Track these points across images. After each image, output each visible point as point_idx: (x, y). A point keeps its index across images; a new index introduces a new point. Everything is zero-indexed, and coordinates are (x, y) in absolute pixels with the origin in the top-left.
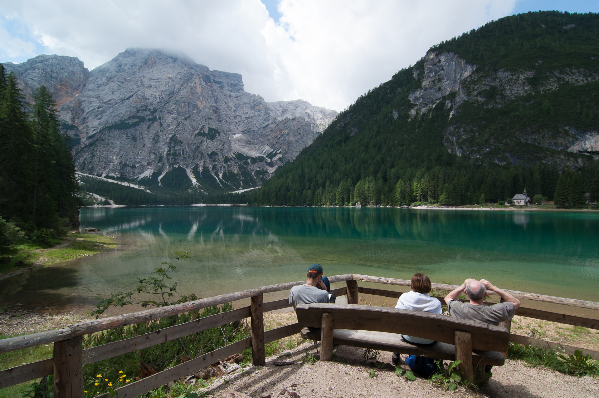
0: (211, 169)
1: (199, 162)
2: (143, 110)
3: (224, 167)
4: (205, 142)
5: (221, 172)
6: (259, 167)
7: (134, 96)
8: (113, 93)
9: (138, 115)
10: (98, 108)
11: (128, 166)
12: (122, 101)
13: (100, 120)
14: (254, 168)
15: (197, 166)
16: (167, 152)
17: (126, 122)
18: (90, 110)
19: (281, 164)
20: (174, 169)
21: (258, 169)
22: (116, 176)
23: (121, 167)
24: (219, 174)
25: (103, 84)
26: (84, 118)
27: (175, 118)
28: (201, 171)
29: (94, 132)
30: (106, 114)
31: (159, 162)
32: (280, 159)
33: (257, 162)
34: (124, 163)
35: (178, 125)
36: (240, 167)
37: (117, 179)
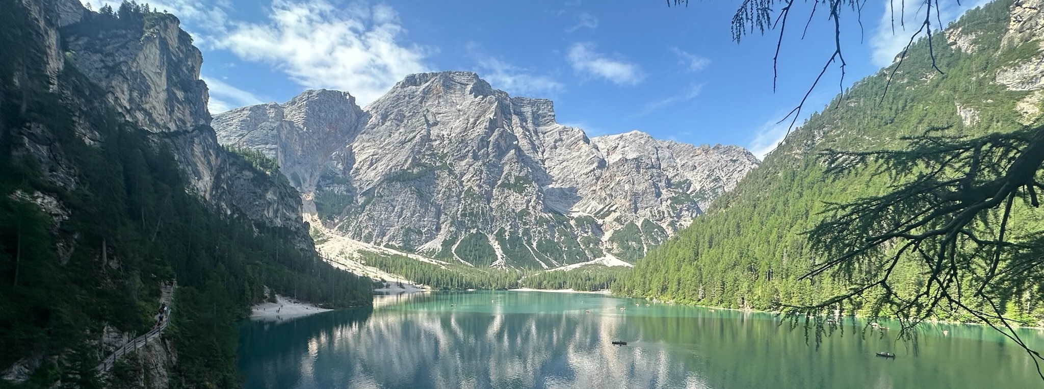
0: (521, 236)
1: (504, 226)
3: (540, 233)
4: (512, 196)
5: (534, 241)
8: (390, 136)
9: (423, 161)
10: (372, 155)
11: (413, 231)
12: (402, 144)
13: (375, 171)
15: (502, 231)
16: (462, 211)
17: (409, 171)
18: (363, 158)
19: (620, 228)
20: (472, 235)
21: (585, 235)
22: (397, 246)
23: (404, 233)
25: (378, 125)
26: (357, 169)
27: (470, 163)
28: (507, 238)
29: (369, 187)
30: (383, 163)
31: (451, 226)
32: (618, 220)
33: (584, 225)
34: (406, 227)
35: (474, 174)
36: (561, 232)
37: (401, 249)
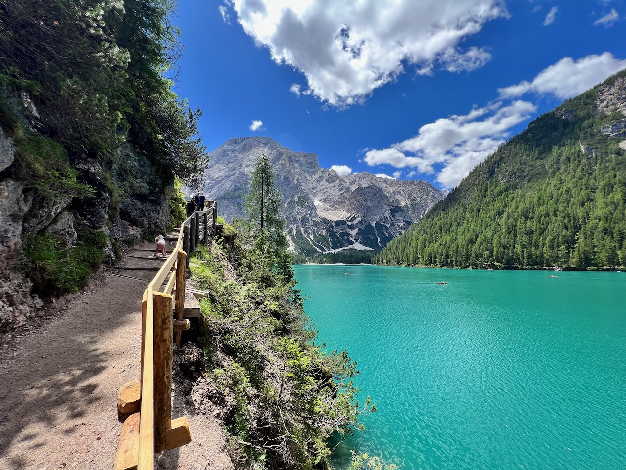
0: (303, 232)
1: (292, 226)
3: (314, 230)
4: (297, 208)
5: (311, 235)
6: (342, 230)
7: (237, 173)
14: (339, 230)
15: (291, 229)
19: (362, 227)
21: (342, 231)
24: (310, 236)
28: (295, 233)
32: (360, 222)
33: (340, 225)
36: (328, 230)
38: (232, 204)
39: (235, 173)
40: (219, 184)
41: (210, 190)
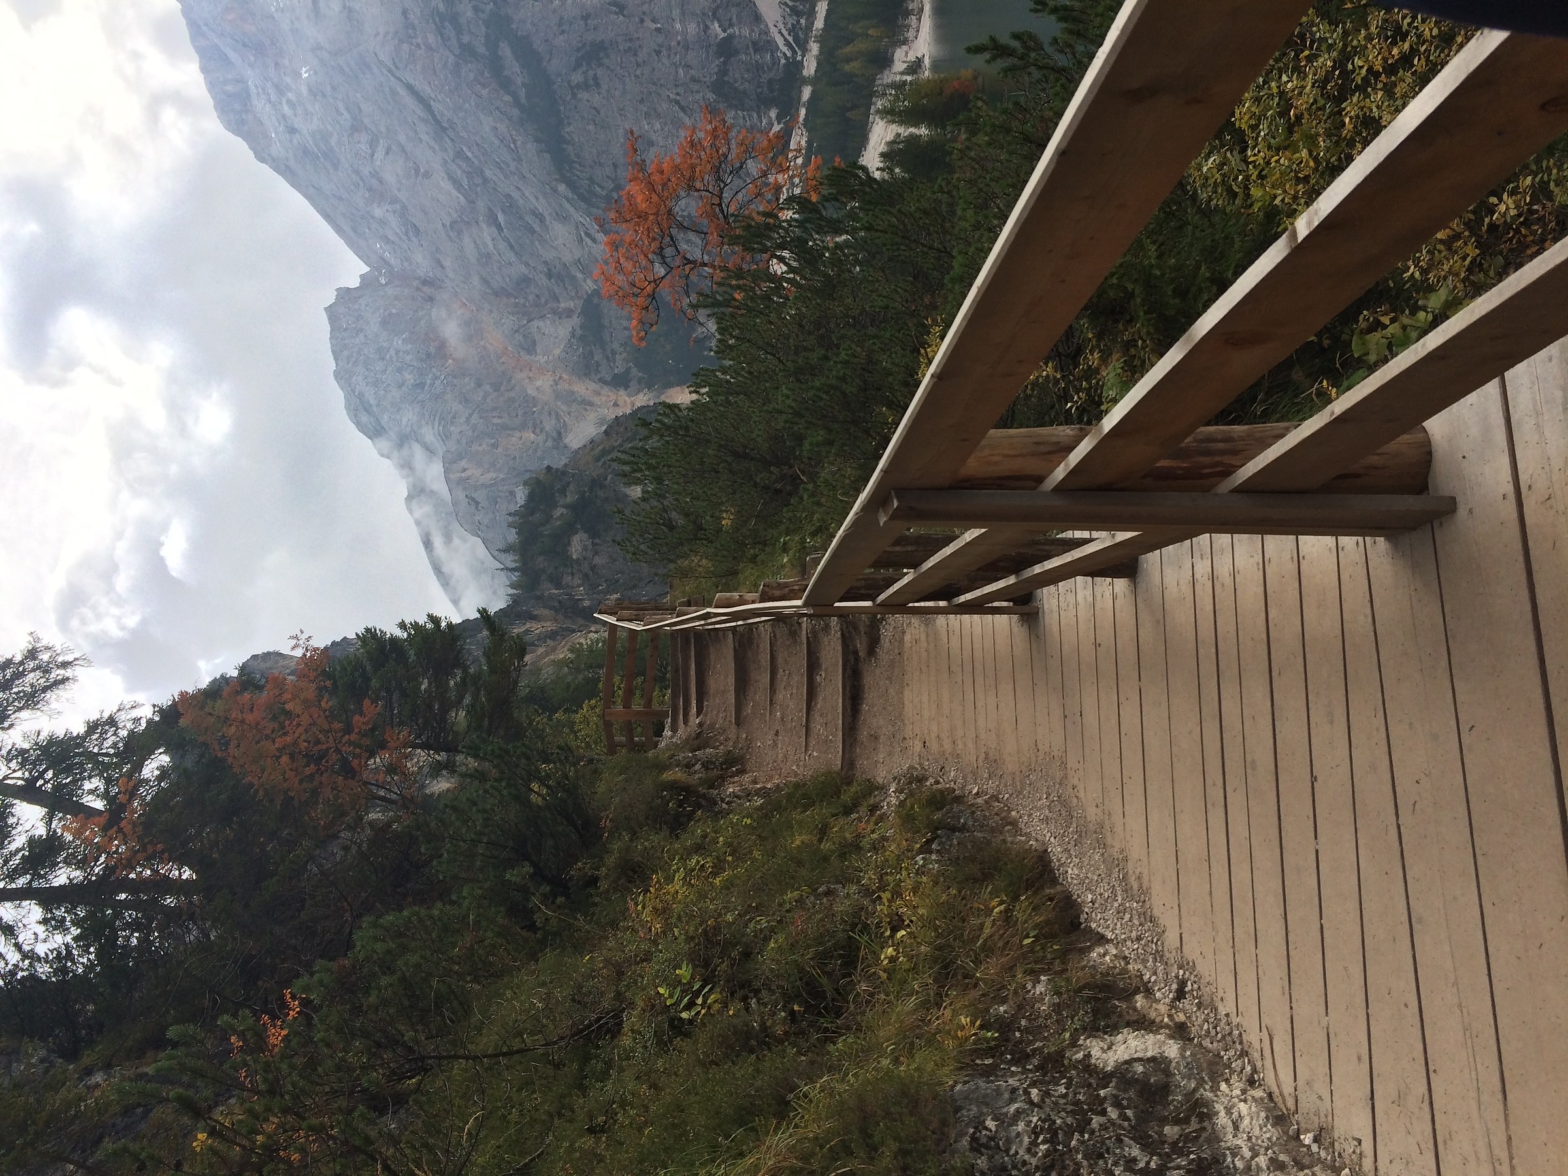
2: (459, 32)
7: (410, 77)
8: (426, 174)
9: (481, 50)
10: (499, 228)
11: (723, 72)
12: (444, 129)
13: (548, 218)
17: (523, 101)
18: (512, 257)
22: (777, 122)
23: (731, 106)
26: (550, 275)
34: (711, 96)
37: (787, 111)
38: (584, 95)
39: (410, 88)
40: (488, 173)
41: (529, 219)
